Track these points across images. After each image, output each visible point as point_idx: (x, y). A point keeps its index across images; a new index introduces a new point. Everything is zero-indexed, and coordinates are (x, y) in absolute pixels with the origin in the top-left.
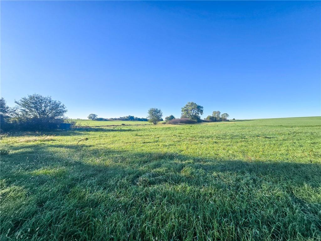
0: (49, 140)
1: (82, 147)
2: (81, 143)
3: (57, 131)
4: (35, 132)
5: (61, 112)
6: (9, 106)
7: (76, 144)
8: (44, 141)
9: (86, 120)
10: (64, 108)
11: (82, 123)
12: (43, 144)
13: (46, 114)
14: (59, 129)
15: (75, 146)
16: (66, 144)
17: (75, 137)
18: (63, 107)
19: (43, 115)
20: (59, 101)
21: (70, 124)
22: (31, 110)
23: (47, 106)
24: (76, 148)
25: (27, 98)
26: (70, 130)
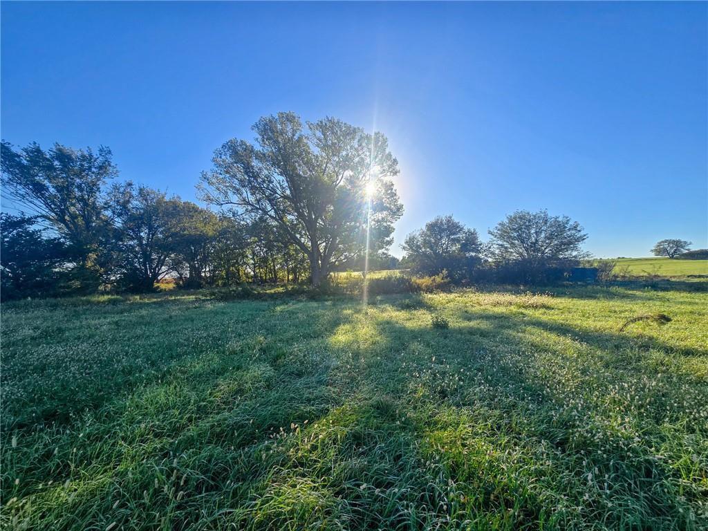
0: (535, 307)
1: (646, 347)
2: (634, 329)
3: (564, 286)
4: (518, 285)
5: (571, 243)
6: (483, 241)
7: (615, 331)
8: (526, 307)
9: (646, 260)
10: (580, 231)
11: (635, 267)
12: (522, 313)
13: (539, 250)
14: (568, 281)
15: (610, 338)
16: (579, 322)
17: (611, 303)
18: (575, 228)
19: (534, 252)
20: (566, 215)
21: (595, 270)
22: (512, 243)
23: (541, 232)
24: (617, 347)
25: (506, 221)
26: (597, 285)
